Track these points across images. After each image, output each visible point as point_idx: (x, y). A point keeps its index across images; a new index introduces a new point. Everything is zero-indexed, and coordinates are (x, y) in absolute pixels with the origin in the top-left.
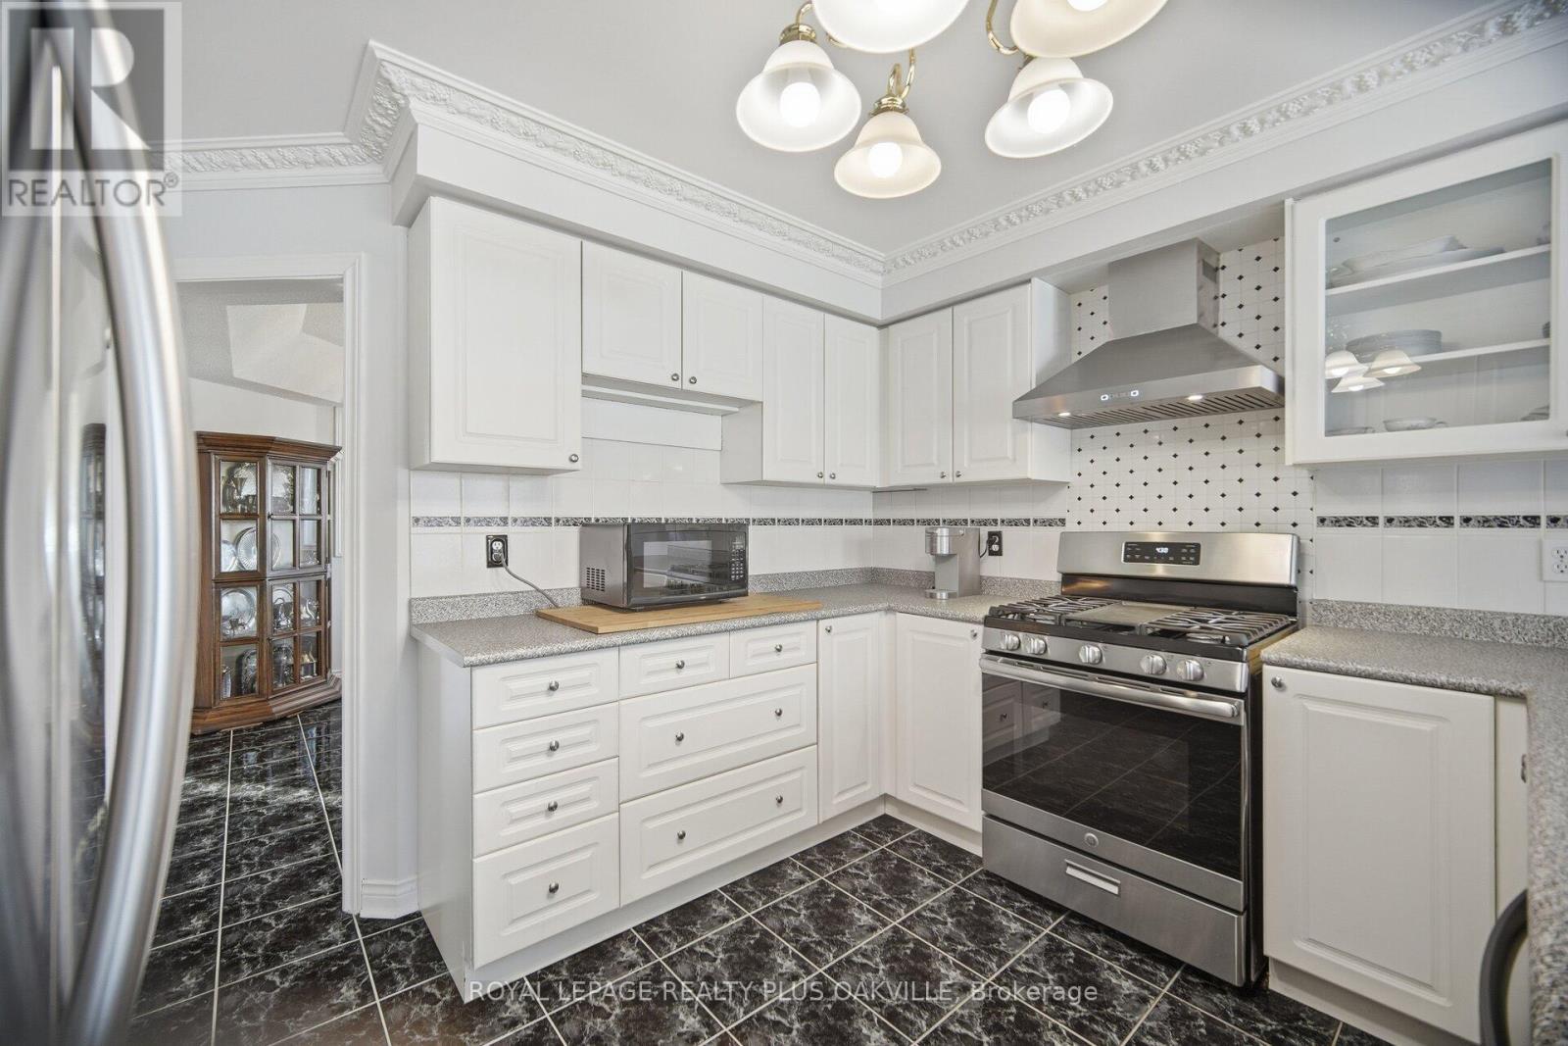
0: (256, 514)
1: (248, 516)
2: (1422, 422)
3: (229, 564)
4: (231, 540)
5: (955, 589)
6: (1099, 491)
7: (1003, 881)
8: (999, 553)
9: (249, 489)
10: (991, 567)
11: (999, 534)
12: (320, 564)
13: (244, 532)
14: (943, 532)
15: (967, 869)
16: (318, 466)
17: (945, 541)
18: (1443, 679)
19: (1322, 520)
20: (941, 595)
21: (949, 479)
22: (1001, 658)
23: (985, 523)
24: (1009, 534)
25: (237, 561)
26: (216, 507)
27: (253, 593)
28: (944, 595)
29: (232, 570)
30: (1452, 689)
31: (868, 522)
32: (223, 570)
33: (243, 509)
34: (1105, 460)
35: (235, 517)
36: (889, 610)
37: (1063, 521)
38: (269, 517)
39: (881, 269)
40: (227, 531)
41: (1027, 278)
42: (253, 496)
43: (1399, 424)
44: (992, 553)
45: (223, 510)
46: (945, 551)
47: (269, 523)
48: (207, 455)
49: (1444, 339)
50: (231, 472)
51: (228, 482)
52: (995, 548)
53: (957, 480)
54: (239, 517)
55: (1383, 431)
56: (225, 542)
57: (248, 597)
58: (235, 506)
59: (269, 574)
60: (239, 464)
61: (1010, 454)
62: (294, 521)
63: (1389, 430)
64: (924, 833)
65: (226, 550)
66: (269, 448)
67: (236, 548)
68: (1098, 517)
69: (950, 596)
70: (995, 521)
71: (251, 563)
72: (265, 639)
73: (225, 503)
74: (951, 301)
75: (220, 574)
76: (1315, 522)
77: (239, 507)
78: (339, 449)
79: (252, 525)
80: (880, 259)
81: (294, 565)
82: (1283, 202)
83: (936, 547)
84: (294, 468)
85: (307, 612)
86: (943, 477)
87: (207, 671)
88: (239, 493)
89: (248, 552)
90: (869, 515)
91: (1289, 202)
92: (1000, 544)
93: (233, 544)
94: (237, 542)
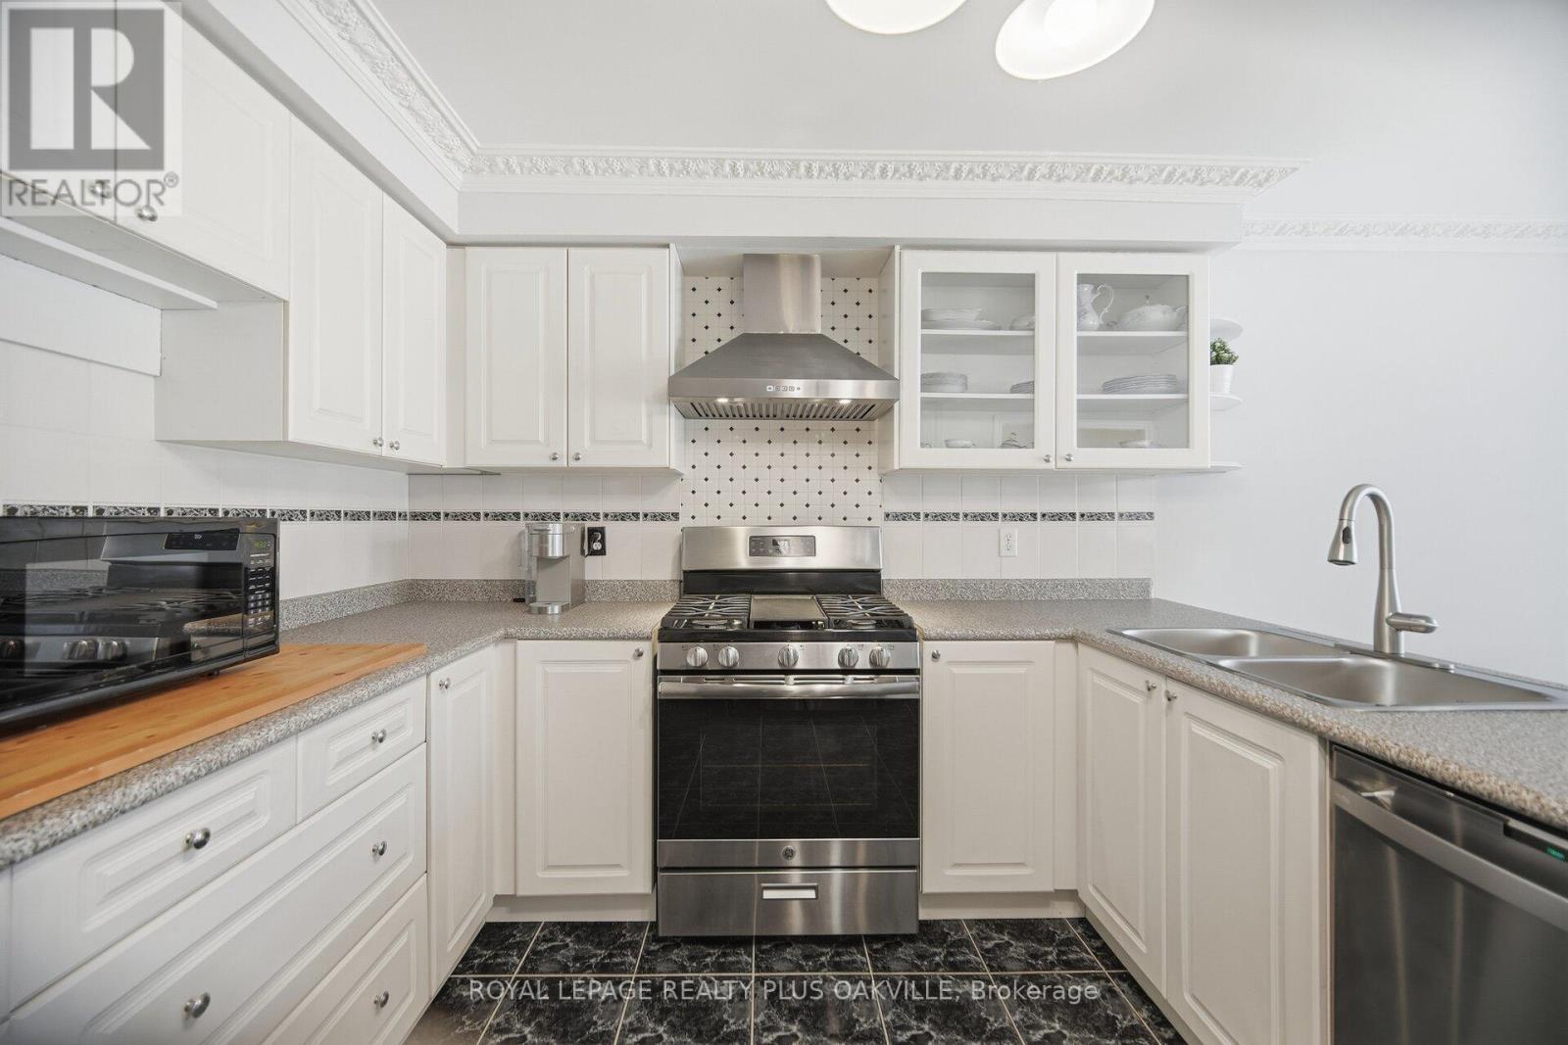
2: (968, 443)
5: (568, 599)
6: (713, 485)
7: (679, 941)
8: (602, 552)
10: (594, 569)
11: (602, 530)
14: (555, 529)
15: (633, 946)
17: (558, 539)
18: (1033, 633)
19: (887, 515)
20: (553, 610)
21: (562, 463)
22: (682, 678)
23: (583, 517)
24: (613, 530)
28: (557, 609)
30: (1038, 640)
31: (402, 516)
34: (719, 454)
36: (507, 637)
37: (676, 516)
39: (467, 163)
41: (666, 241)
43: (959, 443)
44: (593, 553)
46: (558, 553)
49: (971, 381)
52: (597, 546)
53: (574, 464)
55: (941, 447)
61: (644, 438)
63: (948, 446)
64: (555, 924)
68: (713, 511)
69: (564, 609)
70: (597, 515)
74: (568, 240)
76: (883, 516)
80: (474, 148)
82: (893, 247)
83: (547, 549)
86: (554, 459)
90: (403, 505)
91: (897, 248)
92: (603, 541)
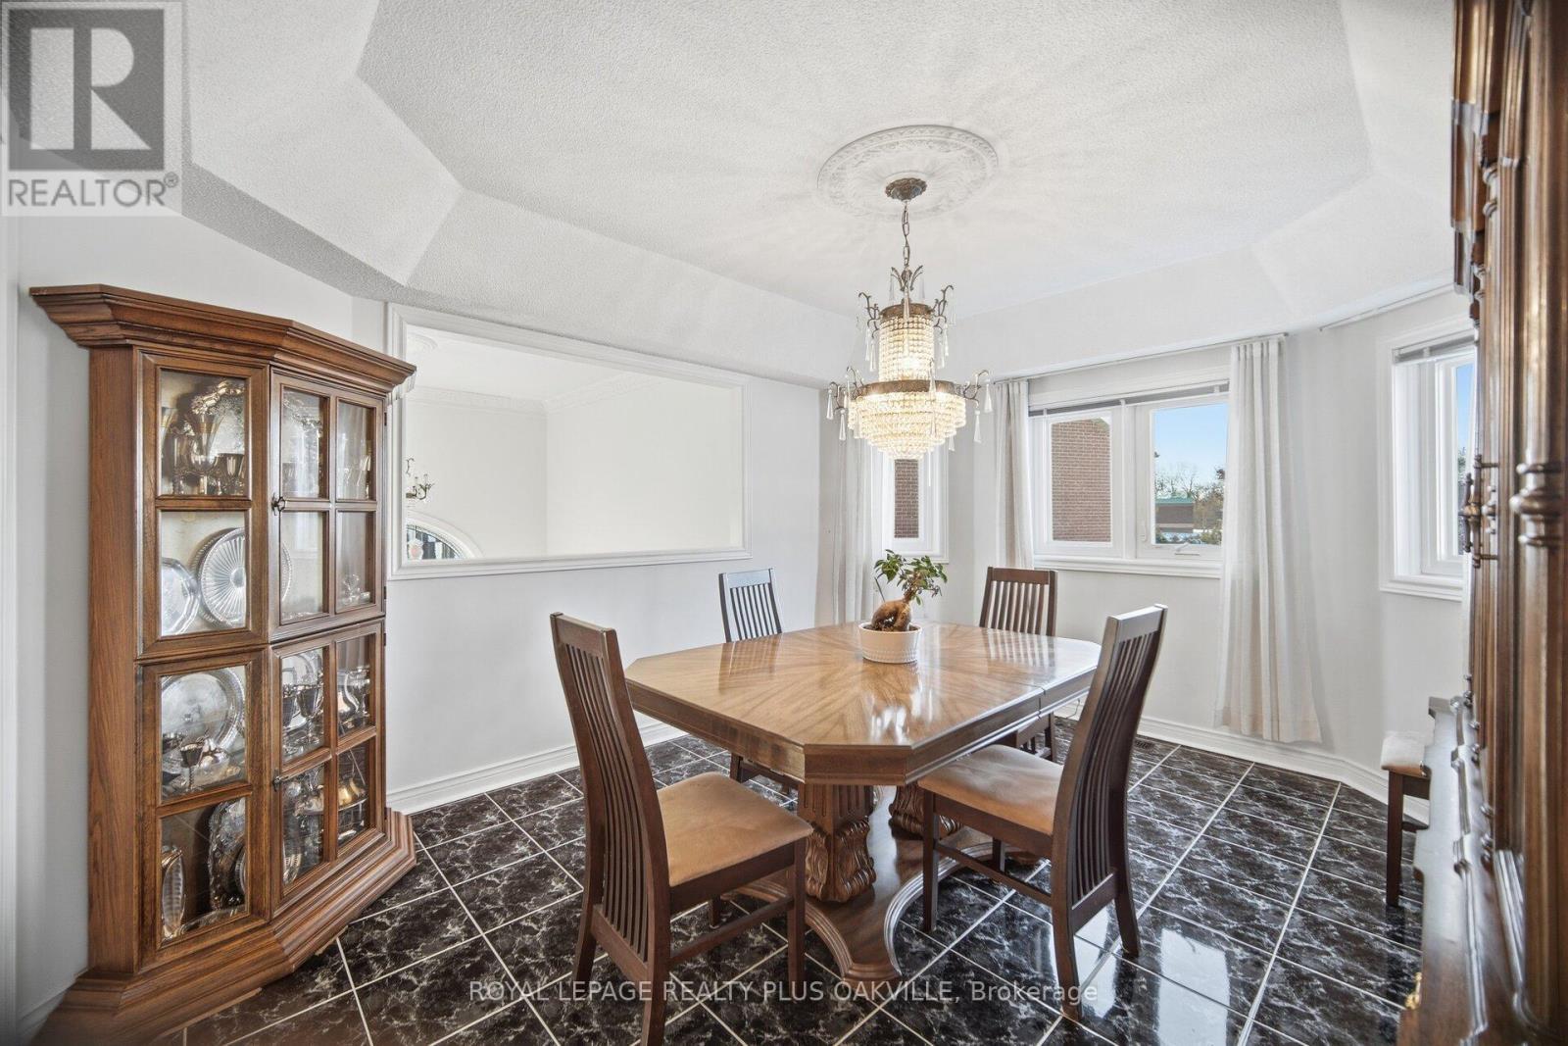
0: (245, 500)
1: (226, 503)
3: (178, 617)
4: (184, 558)
9: (226, 439)
12: (372, 600)
13: (214, 539)
16: (370, 402)
25: (197, 603)
26: (146, 481)
27: (238, 675)
29: (184, 630)
32: (165, 631)
33: (212, 489)
35: (194, 504)
38: (275, 505)
40: (174, 536)
42: (238, 457)
45: (165, 488)
47: (273, 518)
48: (123, 353)
50: (184, 405)
51: (175, 427)
54: (204, 504)
56: (172, 564)
57: (226, 685)
58: (194, 481)
59: (273, 634)
60: (204, 382)
62: (324, 515)
65: (171, 582)
66: (275, 348)
67: (197, 577)
71: (232, 606)
72: (267, 782)
73: (169, 473)
75: (154, 641)
77: (204, 481)
78: (410, 370)
79: (237, 522)
81: (325, 608)
84: (324, 401)
85: (346, 701)
87: (122, 883)
88: (202, 450)
89: (222, 584)
93: (190, 567)
94: (197, 564)
